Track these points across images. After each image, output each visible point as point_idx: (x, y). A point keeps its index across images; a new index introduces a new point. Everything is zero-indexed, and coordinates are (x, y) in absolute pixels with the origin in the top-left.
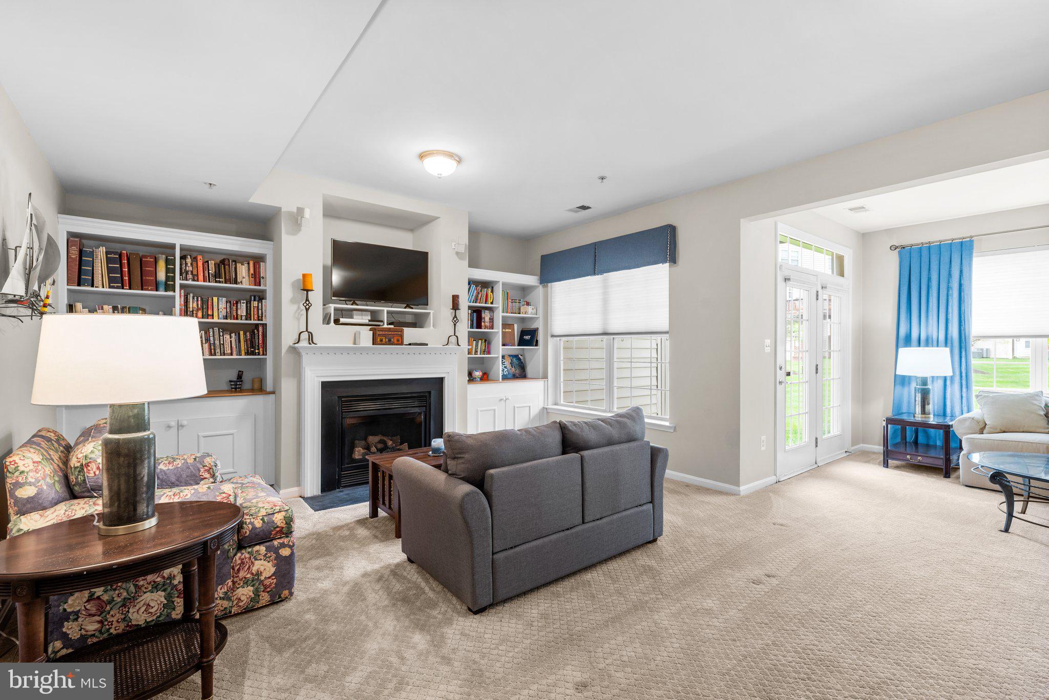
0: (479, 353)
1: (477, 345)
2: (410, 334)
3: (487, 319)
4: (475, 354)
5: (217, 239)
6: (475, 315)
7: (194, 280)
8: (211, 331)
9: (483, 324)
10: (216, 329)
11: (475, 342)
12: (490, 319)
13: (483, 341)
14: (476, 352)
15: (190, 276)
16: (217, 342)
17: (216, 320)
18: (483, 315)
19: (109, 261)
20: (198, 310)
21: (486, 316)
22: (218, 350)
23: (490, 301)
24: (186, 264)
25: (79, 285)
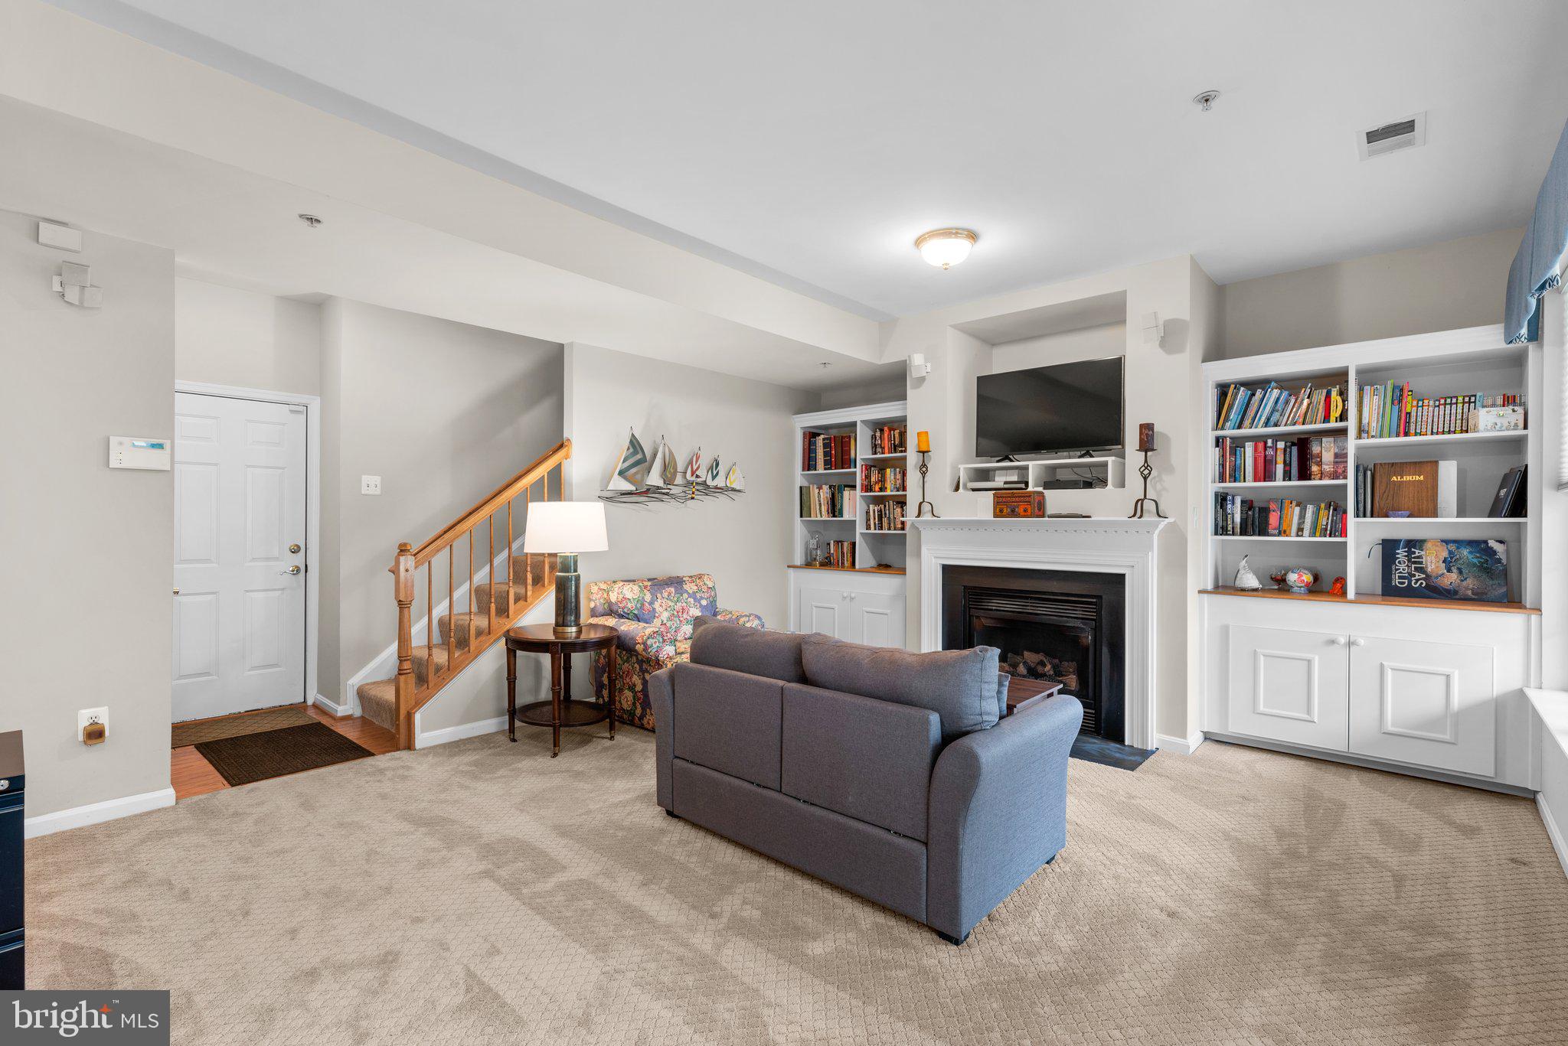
0: (1306, 532)
1: (1302, 516)
2: (1057, 500)
3: (1328, 457)
4: (1298, 535)
5: (881, 409)
6: (1295, 449)
7: (882, 453)
8: (887, 503)
9: (1315, 468)
10: (891, 502)
11: (1297, 510)
12: (1336, 456)
13: (1323, 506)
14: (1300, 530)
15: (879, 450)
16: (892, 516)
17: (888, 493)
18: (1315, 449)
19: (825, 446)
20: (876, 483)
21: (1326, 450)
22: (892, 525)
23: (1335, 413)
24: (876, 438)
25: (808, 470)
